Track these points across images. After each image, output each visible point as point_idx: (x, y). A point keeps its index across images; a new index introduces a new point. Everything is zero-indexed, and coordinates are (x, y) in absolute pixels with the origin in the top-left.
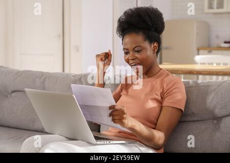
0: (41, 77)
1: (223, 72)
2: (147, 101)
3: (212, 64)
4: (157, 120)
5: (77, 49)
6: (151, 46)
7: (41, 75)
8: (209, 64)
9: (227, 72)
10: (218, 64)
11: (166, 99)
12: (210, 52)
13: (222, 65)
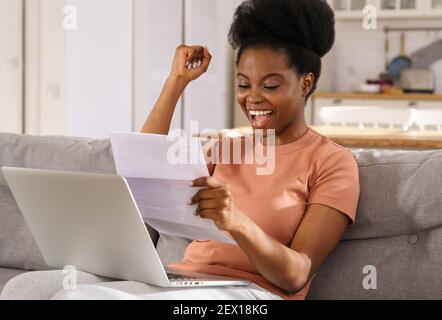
0: (16, 145)
1: (388, 140)
2: (280, 194)
3: (356, 125)
4: (295, 233)
5: (56, 91)
6: (299, 79)
7: (14, 142)
8: (348, 125)
9: (396, 140)
10: (368, 125)
11: (319, 190)
12: (337, 102)
13: (376, 127)
